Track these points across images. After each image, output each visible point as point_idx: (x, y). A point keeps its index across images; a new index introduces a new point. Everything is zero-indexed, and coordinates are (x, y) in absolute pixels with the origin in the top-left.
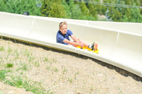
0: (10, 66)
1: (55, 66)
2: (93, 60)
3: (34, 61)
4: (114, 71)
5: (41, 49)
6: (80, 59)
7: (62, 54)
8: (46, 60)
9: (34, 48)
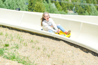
0: (7, 45)
1: (38, 45)
2: (65, 41)
3: (24, 42)
4: (79, 49)
5: (29, 34)
6: (55, 41)
7: (43, 37)
8: (32, 41)
9: (24, 33)
